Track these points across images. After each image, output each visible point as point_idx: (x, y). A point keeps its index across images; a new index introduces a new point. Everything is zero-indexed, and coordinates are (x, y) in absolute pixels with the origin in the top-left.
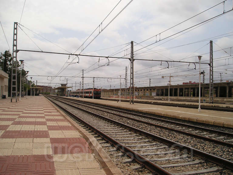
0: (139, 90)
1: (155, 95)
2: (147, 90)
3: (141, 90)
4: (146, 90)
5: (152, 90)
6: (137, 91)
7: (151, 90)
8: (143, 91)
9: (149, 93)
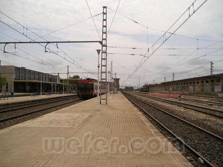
0: (194, 83)
1: (220, 91)
2: (207, 82)
3: (198, 83)
4: (205, 82)
5: (215, 82)
6: (192, 84)
7: (212, 81)
8: (200, 84)
9: (210, 87)
